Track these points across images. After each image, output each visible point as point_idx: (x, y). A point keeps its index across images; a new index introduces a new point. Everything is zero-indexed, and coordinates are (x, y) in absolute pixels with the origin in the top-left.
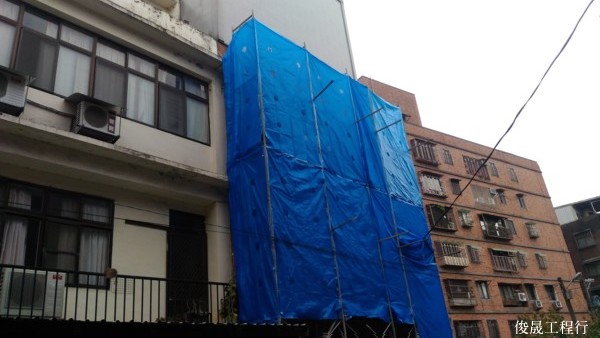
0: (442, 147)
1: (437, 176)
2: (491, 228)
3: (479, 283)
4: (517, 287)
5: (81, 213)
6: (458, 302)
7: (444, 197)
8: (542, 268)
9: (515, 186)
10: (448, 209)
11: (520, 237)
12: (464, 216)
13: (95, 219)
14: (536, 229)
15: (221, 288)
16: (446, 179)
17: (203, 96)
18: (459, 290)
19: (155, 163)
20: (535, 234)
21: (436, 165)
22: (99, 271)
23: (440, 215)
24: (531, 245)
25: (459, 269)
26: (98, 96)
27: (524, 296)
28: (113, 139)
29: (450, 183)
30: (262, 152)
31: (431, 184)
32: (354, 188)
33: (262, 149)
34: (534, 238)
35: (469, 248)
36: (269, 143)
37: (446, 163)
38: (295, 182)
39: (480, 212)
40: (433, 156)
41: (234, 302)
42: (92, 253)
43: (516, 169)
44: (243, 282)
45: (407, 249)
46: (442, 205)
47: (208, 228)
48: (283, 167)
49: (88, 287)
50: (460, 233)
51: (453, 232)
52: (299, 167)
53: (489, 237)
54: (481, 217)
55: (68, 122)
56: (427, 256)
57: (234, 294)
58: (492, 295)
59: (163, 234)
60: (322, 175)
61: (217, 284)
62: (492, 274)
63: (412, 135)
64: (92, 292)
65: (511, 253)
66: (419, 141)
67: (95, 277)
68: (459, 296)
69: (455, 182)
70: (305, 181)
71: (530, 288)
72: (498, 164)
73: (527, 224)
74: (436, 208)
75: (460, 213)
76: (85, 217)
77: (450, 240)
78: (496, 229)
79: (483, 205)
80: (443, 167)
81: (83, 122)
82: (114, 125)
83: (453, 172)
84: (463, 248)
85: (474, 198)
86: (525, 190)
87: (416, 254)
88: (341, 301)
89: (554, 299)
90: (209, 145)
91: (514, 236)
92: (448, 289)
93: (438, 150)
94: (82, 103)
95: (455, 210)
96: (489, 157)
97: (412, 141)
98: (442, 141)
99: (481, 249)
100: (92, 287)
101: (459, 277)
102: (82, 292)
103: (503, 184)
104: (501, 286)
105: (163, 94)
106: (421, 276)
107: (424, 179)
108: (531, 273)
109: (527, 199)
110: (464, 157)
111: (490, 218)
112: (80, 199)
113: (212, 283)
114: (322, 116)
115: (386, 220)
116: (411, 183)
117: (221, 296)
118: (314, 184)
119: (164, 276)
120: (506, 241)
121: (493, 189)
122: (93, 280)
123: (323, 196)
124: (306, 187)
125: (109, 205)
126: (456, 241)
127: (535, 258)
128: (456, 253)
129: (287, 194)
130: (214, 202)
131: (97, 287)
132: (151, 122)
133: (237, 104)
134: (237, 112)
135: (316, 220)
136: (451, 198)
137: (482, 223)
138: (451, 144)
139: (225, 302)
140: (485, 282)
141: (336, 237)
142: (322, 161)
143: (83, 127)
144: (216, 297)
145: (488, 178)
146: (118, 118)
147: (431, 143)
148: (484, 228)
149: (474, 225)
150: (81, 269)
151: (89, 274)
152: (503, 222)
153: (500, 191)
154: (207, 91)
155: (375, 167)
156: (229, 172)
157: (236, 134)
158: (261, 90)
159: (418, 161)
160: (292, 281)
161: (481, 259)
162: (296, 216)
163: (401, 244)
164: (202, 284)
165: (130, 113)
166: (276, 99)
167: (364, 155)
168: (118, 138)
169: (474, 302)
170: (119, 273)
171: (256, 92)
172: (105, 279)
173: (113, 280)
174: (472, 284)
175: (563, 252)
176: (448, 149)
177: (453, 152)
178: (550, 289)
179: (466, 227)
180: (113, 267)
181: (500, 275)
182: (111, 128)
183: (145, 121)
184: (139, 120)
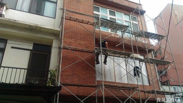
17: (55, 1)
82: (2, 10)
90: (55, 18)
130: (53, 39)
132: (27, 11)
165: (18, 8)
183: (24, 11)
184: (22, 10)
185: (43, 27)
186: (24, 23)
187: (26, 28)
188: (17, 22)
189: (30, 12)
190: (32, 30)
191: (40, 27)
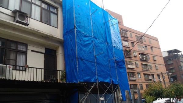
0: (129, 32)
1: (127, 41)
2: (143, 57)
3: (138, 73)
4: (149, 75)
5: (17, 47)
6: (131, 78)
7: (129, 48)
8: (157, 70)
9: (150, 45)
10: (130, 51)
11: (151, 60)
12: (135, 53)
13: (21, 50)
14: (156, 58)
15: (61, 72)
16: (130, 42)
17: (56, 12)
18: (132, 75)
19: (40, 33)
20: (155, 59)
21: (127, 38)
22: (23, 66)
23: (127, 53)
24: (154, 63)
25: (132, 69)
26: (22, 11)
27: (151, 77)
28: (27, 25)
29: (131, 43)
30: (74, 31)
31: (125, 44)
32: (102, 44)
33: (74, 30)
34: (155, 61)
35: (135, 63)
36: (76, 28)
37: (130, 37)
38: (84, 41)
39: (139, 52)
40: (126, 35)
41: (65, 76)
42: (21, 60)
43: (151, 40)
44: (67, 70)
45: (117, 62)
46: (128, 50)
47: (57, 54)
48: (81, 36)
49: (19, 70)
50: (133, 58)
51: (131, 58)
52: (86, 36)
53: (142, 60)
54: (140, 54)
55: (13, 19)
56: (123, 64)
57: (65, 74)
58: (141, 77)
59: (43, 55)
60: (93, 39)
61: (60, 71)
62: (142, 71)
63: (120, 28)
64: (21, 72)
65: (148, 65)
66: (122, 30)
67: (22, 67)
68: (131, 77)
69: (132, 43)
70: (87, 41)
71: (153, 75)
72: (146, 38)
73: (153, 56)
74: (126, 51)
75: (134, 52)
76: (18, 49)
77: (130, 60)
78: (144, 57)
79: (140, 50)
80: (129, 38)
81: (18, 19)
82: (27, 20)
83: (132, 40)
84: (134, 63)
85: (138, 48)
86: (153, 46)
87: (120, 64)
88: (97, 77)
89: (159, 78)
90: (58, 28)
91: (149, 60)
92: (128, 75)
93: (128, 33)
94: (17, 13)
95: (132, 51)
96: (143, 36)
97: (120, 30)
98: (130, 31)
99: (139, 63)
100: (21, 70)
101: (132, 71)
102: (18, 72)
103: (147, 44)
104: (144, 74)
105: (43, 11)
106: (121, 70)
107: (123, 42)
108: (153, 71)
109: (154, 49)
110: (136, 36)
111: (142, 54)
112: (17, 43)
113: (58, 70)
114: (93, 21)
115: (112, 54)
116: (119, 43)
117: (61, 74)
118: (90, 42)
119: (43, 68)
120: (146, 61)
121: (144, 46)
122: (21, 68)
123: (93, 45)
124: (88, 42)
125: (26, 45)
126: (132, 61)
127: (155, 66)
128: (131, 64)
129: (82, 45)
130: (59, 46)
131: (22, 70)
132: (39, 20)
133: (67, 15)
134: (66, 18)
135: (90, 53)
136: (131, 48)
137: (140, 56)
138: (132, 31)
139: (62, 76)
140: (140, 73)
141: (96, 58)
142: (93, 35)
143: (18, 21)
144: (59, 75)
145: (143, 42)
146: (29, 18)
147: (126, 31)
148: (140, 57)
149: (137, 56)
150: (17, 65)
151: (20, 66)
152: (146, 56)
153: (146, 46)
154: (57, 11)
155: (109, 37)
156: (64, 37)
157: (66, 25)
158: (74, 11)
159: (122, 36)
160: (82, 71)
161: (139, 66)
162: (84, 51)
163: (116, 61)
164: (55, 71)
165: (33, 17)
166: (79, 14)
167: (106, 33)
168: (28, 24)
169: (136, 79)
170: (29, 66)
171: (73, 12)
172: (25, 68)
173: (27, 69)
174: (136, 74)
175: (163, 65)
176: (131, 33)
177: (132, 34)
178: (158, 76)
179: (135, 57)
180: (27, 64)
181: (144, 71)
182: (27, 21)
184: (35, 19)
187: (42, 36)
190: (46, 38)
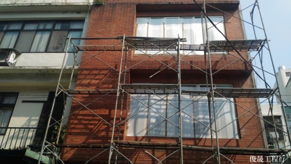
125: (17, 96)
154: (83, 24)
165: (33, 50)
182: (7, 59)
183: (41, 51)
184: (38, 51)
185: (54, 68)
186: (31, 68)
187: (37, 74)
188: (23, 68)
189: (46, 51)
190: (44, 75)
191: (50, 69)
